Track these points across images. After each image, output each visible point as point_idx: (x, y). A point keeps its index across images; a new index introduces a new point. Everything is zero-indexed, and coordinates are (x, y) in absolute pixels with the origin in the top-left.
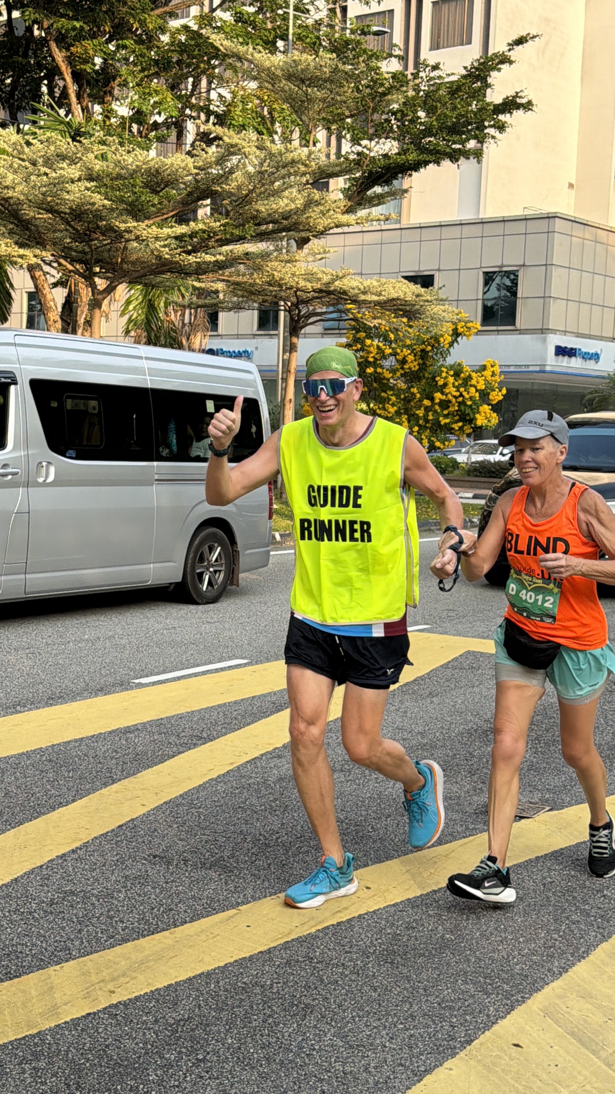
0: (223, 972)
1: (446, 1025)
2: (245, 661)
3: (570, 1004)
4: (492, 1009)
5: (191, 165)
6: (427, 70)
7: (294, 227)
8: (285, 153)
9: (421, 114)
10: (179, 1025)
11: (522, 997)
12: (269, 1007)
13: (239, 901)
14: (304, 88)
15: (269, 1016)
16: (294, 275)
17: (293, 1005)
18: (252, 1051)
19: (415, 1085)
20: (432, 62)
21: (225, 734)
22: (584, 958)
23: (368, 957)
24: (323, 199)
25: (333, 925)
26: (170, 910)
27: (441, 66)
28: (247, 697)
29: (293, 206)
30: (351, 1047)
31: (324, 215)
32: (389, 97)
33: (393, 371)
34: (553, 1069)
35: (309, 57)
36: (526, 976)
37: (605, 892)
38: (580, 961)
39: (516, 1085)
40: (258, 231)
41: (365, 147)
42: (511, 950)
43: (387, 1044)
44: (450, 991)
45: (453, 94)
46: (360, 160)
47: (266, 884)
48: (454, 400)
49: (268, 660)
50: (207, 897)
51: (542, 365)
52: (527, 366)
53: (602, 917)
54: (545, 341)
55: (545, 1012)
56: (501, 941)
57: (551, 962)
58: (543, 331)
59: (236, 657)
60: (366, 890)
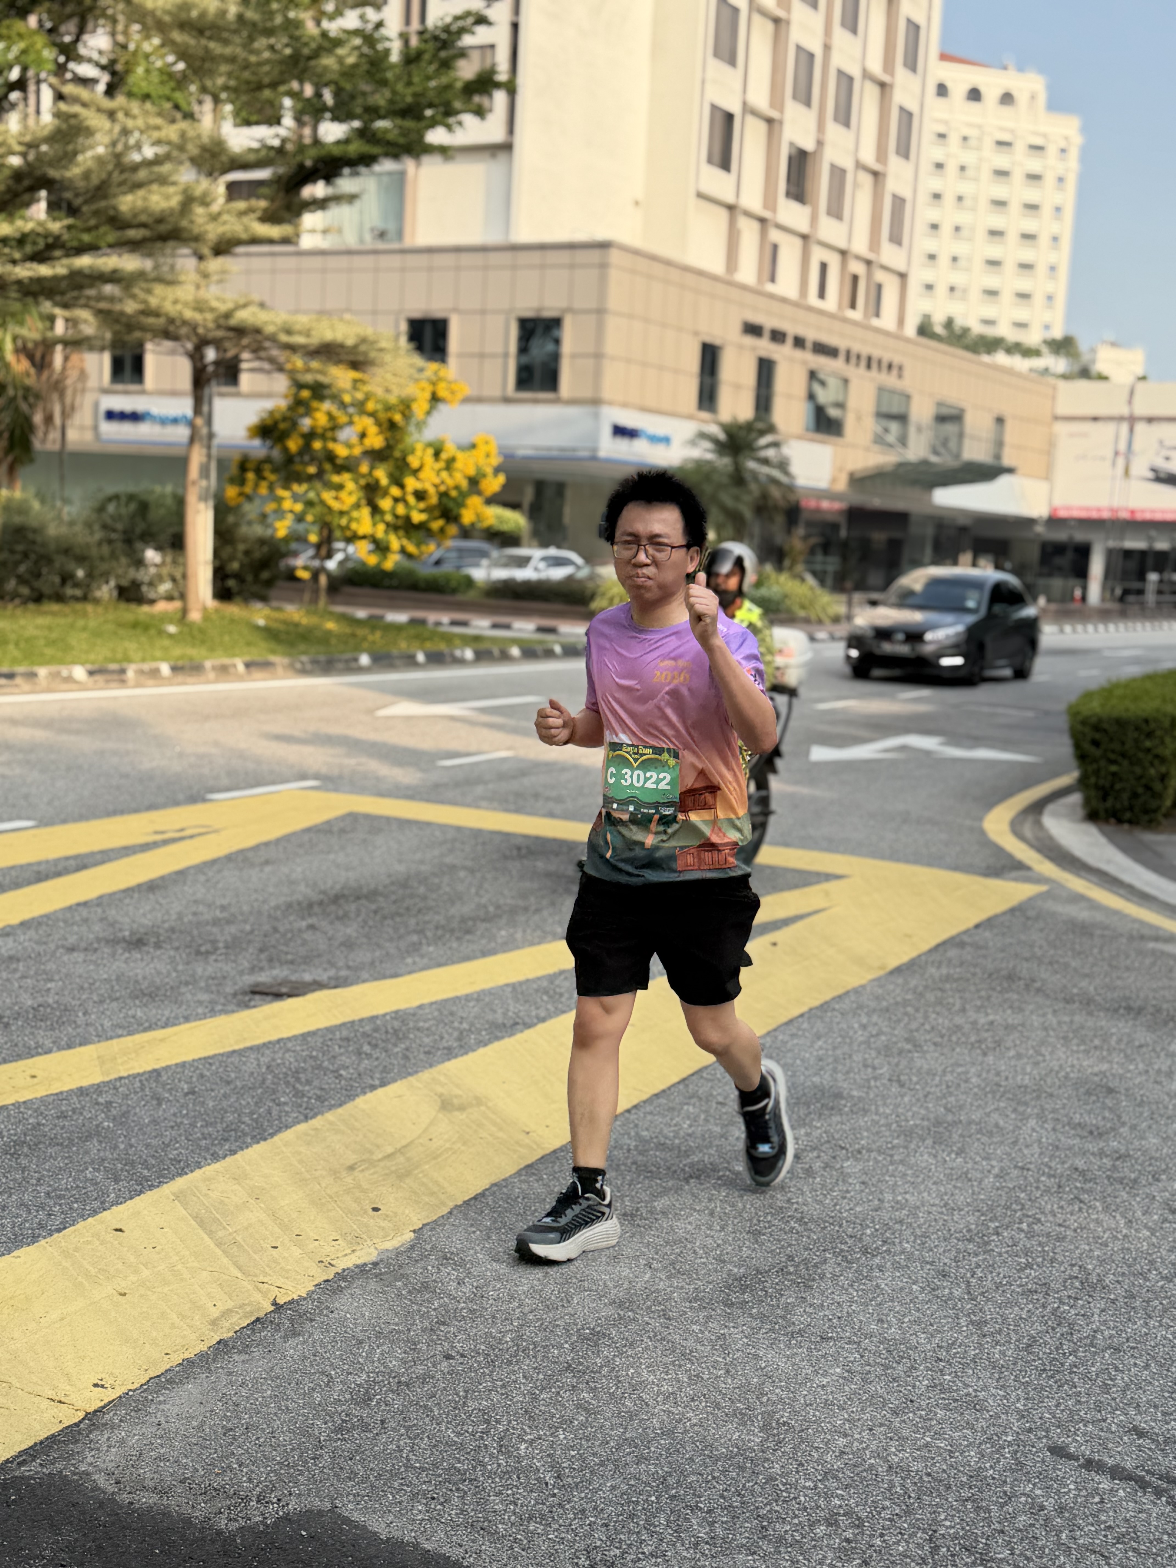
1: (42, 1215)
2: (32, 824)
3: (212, 1187)
4: (113, 1195)
11: (159, 1182)
16: (177, 302)
22: (265, 1139)
29: (167, 206)
34: (148, 1251)
36: (180, 1161)
37: (341, 1072)
38: (258, 1143)
39: (91, 1268)
42: (180, 1135)
44: (70, 1179)
46: (283, 148)
48: (433, 490)
49: (64, 821)
51: (595, 450)
52: (574, 450)
53: (318, 1098)
54: (596, 416)
55: (178, 1197)
56: (172, 1127)
57: (222, 1145)
58: (596, 402)
59: (19, 818)
60: (29, 1079)
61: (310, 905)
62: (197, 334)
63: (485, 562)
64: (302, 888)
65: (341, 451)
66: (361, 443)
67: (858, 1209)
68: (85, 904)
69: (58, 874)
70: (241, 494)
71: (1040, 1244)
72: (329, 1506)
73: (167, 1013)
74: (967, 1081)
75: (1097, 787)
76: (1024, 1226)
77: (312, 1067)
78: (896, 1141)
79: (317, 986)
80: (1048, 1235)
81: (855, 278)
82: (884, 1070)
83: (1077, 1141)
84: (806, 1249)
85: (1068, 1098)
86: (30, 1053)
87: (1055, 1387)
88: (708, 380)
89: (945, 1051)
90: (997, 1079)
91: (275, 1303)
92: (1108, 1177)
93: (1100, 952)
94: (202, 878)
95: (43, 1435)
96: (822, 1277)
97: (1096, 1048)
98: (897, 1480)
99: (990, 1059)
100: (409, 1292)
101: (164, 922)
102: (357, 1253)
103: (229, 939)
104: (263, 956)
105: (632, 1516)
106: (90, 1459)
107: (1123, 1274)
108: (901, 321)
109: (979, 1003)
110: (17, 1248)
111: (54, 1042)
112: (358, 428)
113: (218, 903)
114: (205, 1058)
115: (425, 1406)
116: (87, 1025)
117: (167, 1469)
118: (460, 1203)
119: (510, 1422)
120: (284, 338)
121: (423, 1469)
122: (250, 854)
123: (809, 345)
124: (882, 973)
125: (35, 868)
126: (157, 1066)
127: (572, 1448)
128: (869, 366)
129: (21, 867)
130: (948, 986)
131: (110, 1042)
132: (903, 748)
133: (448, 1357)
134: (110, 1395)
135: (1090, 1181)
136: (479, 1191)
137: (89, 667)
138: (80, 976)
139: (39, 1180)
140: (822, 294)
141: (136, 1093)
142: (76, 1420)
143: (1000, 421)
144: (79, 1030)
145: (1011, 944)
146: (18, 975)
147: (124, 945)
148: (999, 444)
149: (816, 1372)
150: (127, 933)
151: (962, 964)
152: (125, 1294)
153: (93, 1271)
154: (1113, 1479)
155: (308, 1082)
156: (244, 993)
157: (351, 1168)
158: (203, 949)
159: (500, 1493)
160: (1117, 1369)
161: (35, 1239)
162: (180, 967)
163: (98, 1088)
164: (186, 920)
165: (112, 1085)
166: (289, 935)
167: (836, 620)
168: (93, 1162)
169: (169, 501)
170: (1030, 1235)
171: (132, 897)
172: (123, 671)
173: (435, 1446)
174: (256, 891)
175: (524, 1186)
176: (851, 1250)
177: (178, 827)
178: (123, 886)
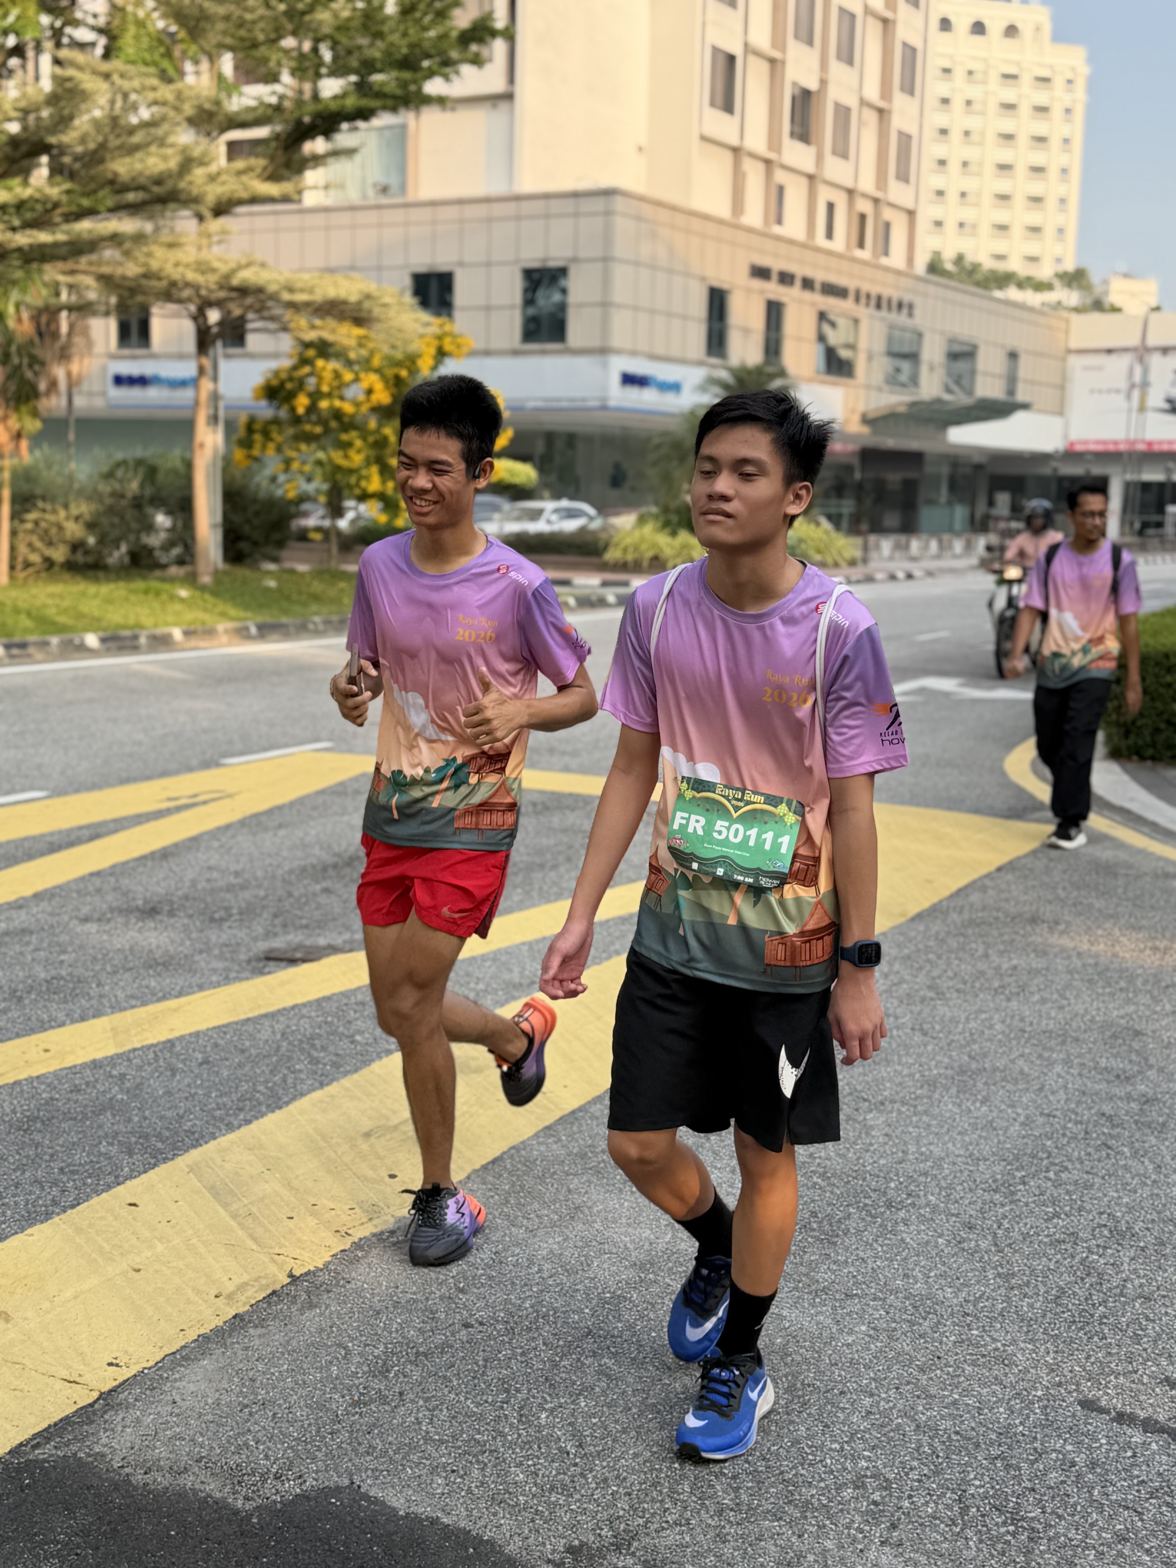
1: (55, 1191)
2: (44, 794)
3: (227, 1158)
4: (127, 1169)
11: (174, 1154)
16: (179, 264)
22: (280, 1108)
29: (165, 167)
34: (162, 1225)
36: (194, 1133)
38: (273, 1111)
39: (105, 1244)
40: (121, 203)
42: (194, 1106)
44: (84, 1154)
46: (280, 105)
49: (77, 791)
51: (604, 399)
52: (584, 400)
53: (334, 1064)
54: (606, 365)
55: (192, 1169)
56: (186, 1098)
57: (236, 1115)
58: (603, 351)
59: (32, 788)
60: (41, 1053)
61: (325, 869)
62: (199, 296)
63: (496, 516)
64: (316, 851)
65: (348, 408)
66: (368, 400)
67: (882, 1162)
68: (98, 874)
69: (71, 844)
70: (249, 457)
71: (1068, 1192)
72: (346, 1482)
73: (181, 982)
74: (991, 1027)
75: (1118, 724)
76: (1051, 1175)
77: (328, 1033)
78: (919, 1092)
79: (333, 950)
80: (1076, 1183)
81: (863, 217)
82: (906, 1019)
83: (1103, 1086)
84: (829, 1205)
85: (1094, 1043)
86: (43, 1026)
87: (1085, 1338)
88: (716, 325)
89: (969, 997)
90: (1021, 1025)
91: (291, 1275)
92: (1136, 1122)
93: (1125, 893)
94: (216, 844)
95: (56, 1418)
96: (846, 1232)
97: (1121, 990)
98: (925, 1439)
99: (1014, 1004)
101: (177, 889)
102: (374, 1222)
103: (243, 905)
104: (277, 922)
105: (654, 1485)
106: (104, 1440)
107: (1153, 1221)
108: (910, 260)
109: (1002, 947)
110: (31, 1225)
111: (67, 1015)
112: (365, 385)
113: (232, 869)
114: (219, 1027)
115: (445, 1377)
116: (101, 996)
117: (183, 1447)
118: (478, 1167)
119: (529, 1390)
120: (286, 296)
121: (442, 1441)
122: (264, 819)
123: (818, 286)
124: (902, 920)
125: (48, 839)
126: (171, 1036)
127: (594, 1415)
128: (879, 306)
129: (34, 838)
130: (970, 931)
131: (123, 1014)
132: (922, 691)
133: (467, 1326)
134: (126, 1374)
135: (1118, 1126)
136: (497, 1154)
137: (102, 634)
138: (94, 947)
139: (52, 1156)
140: (829, 234)
141: (150, 1064)
142: (90, 1401)
143: (1013, 356)
144: (94, 1002)
145: (1034, 887)
146: (31, 947)
147: (138, 914)
148: (1012, 381)
149: (841, 1331)
150: (140, 902)
151: (984, 909)
152: (138, 1270)
153: (107, 1247)
154: (1145, 1431)
155: (324, 1048)
156: (259, 960)
157: (367, 1135)
158: (217, 916)
159: (521, 1464)
160: (1147, 1319)
161: (48, 1216)
162: (194, 935)
163: (112, 1061)
164: (199, 887)
165: (126, 1057)
166: (303, 900)
167: (852, 563)
168: (106, 1136)
169: (178, 465)
170: (1057, 1184)
171: (145, 866)
172: (135, 637)
173: (454, 1417)
174: (269, 855)
175: (542, 1148)
176: (875, 1205)
177: (191, 793)
178: (136, 854)
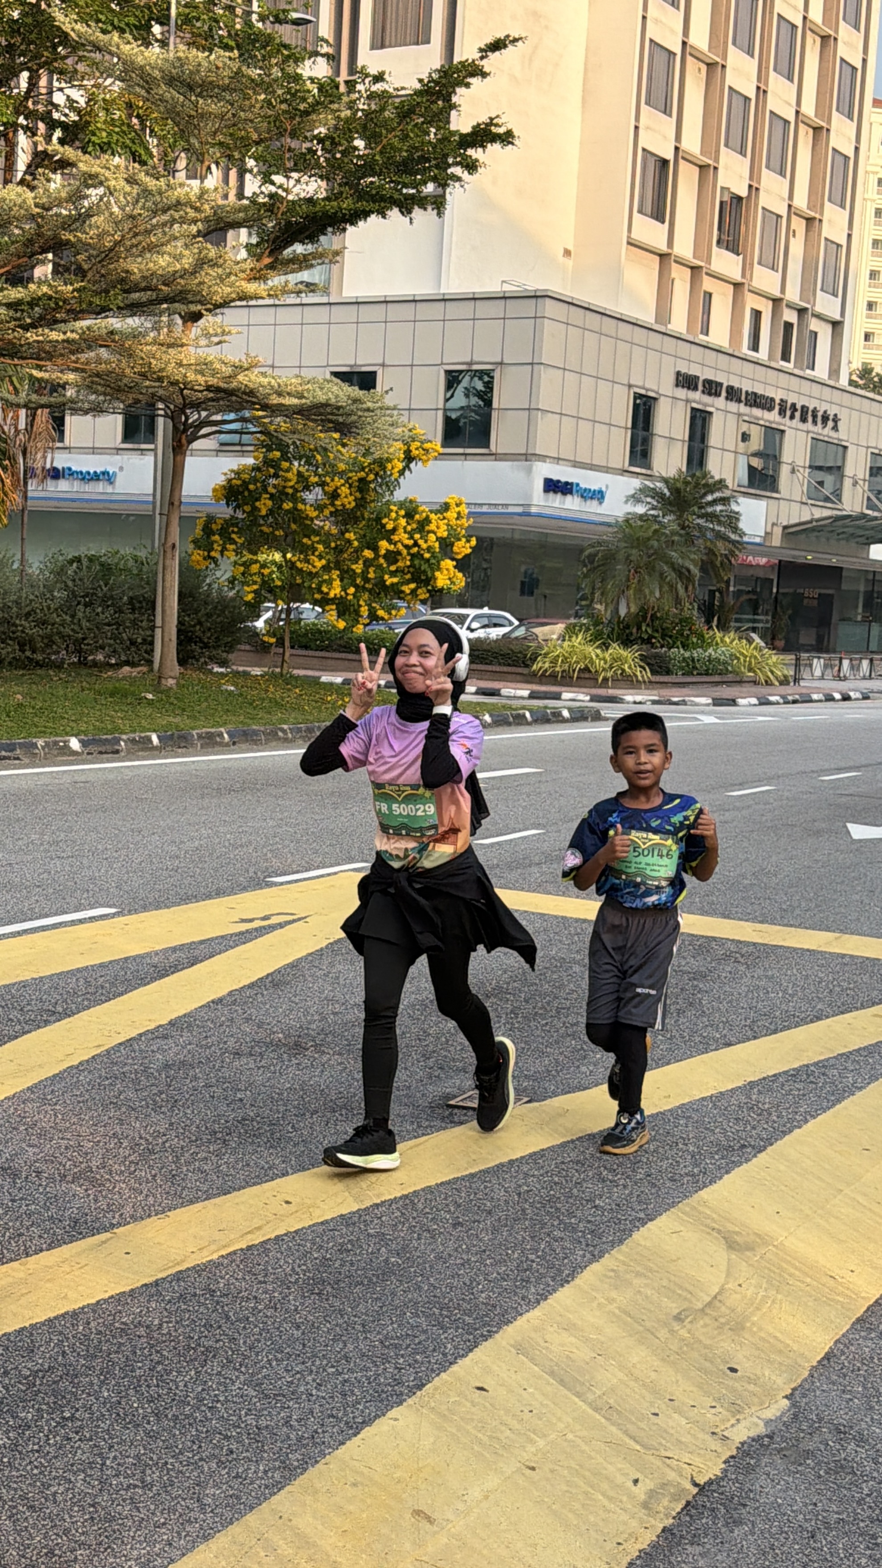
0: (94, 1311)
1: (390, 1368)
2: (113, 910)
3: (547, 1337)
4: (449, 1346)
5: (30, 202)
6: (367, 81)
7: (180, 297)
8: (167, 191)
9: (359, 143)
10: (35, 1377)
11: (488, 1331)
12: (157, 1352)
13: (114, 1222)
14: (193, 98)
15: (158, 1363)
16: (180, 364)
17: (189, 1348)
18: (135, 1405)
19: (350, 1439)
20: (373, 71)
21: (89, 1008)
22: (568, 1282)
23: (289, 1288)
24: (220, 257)
25: (242, 1250)
26: (19, 1235)
27: (386, 76)
28: (117, 958)
29: (178, 267)
30: (267, 1396)
31: (222, 280)
32: (314, 117)
33: (320, 508)
34: (527, 1416)
35: (200, 54)
36: (494, 1306)
37: (597, 1202)
38: (562, 1286)
39: (480, 1435)
40: (127, 302)
41: (280, 187)
42: (475, 1274)
43: (314, 1392)
44: (395, 1326)
45: (404, 117)
46: (273, 205)
47: (151, 1200)
48: (405, 552)
49: (145, 909)
50: (70, 1218)
51: (526, 505)
52: (507, 505)
53: (592, 1232)
54: (529, 471)
55: (519, 1349)
56: (463, 1265)
57: (526, 1288)
58: (528, 457)
59: (97, 904)
60: (285, 1205)
66: (333, 505)
68: (219, 1001)
69: (175, 968)
70: (207, 558)
77: (564, 1195)
81: (788, 327)
86: (266, 1175)
88: (640, 435)
91: (696, 1485)
100: (827, 1473)
101: (309, 1022)
102: (743, 1423)
104: (431, 1062)
108: (834, 371)
110: (388, 1408)
111: (285, 1163)
112: (330, 488)
114: (448, 1182)
118: (814, 1363)
120: (274, 400)
123: (743, 398)
126: (405, 1193)
128: (804, 420)
136: (825, 1349)
137: (83, 737)
140: (755, 347)
141: (401, 1223)
147: (285, 1049)
150: (281, 1036)
152: (533, 1469)
153: (485, 1439)
155: (571, 1214)
156: (441, 1107)
157: (678, 1318)
161: (400, 1397)
164: (330, 1020)
167: (785, 682)
168: (406, 1305)
171: (263, 995)
172: (115, 742)
175: (869, 1343)
177: (262, 915)
178: (247, 982)
